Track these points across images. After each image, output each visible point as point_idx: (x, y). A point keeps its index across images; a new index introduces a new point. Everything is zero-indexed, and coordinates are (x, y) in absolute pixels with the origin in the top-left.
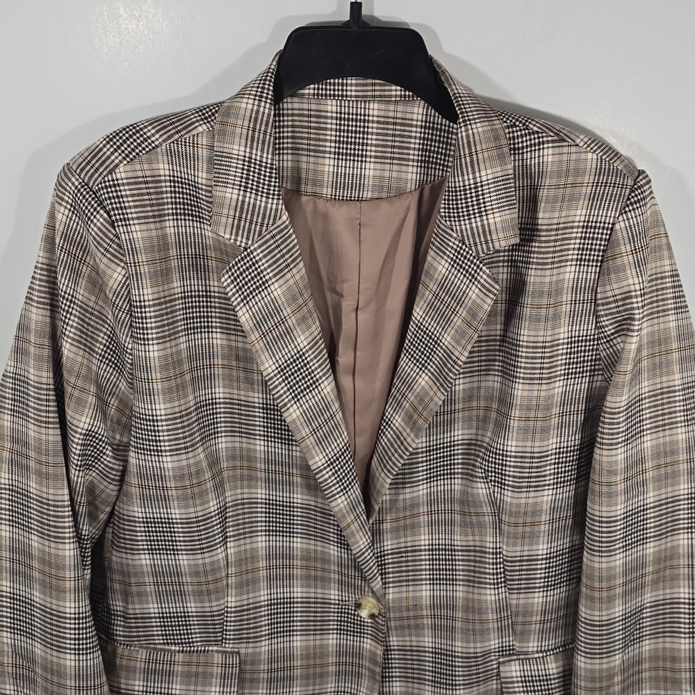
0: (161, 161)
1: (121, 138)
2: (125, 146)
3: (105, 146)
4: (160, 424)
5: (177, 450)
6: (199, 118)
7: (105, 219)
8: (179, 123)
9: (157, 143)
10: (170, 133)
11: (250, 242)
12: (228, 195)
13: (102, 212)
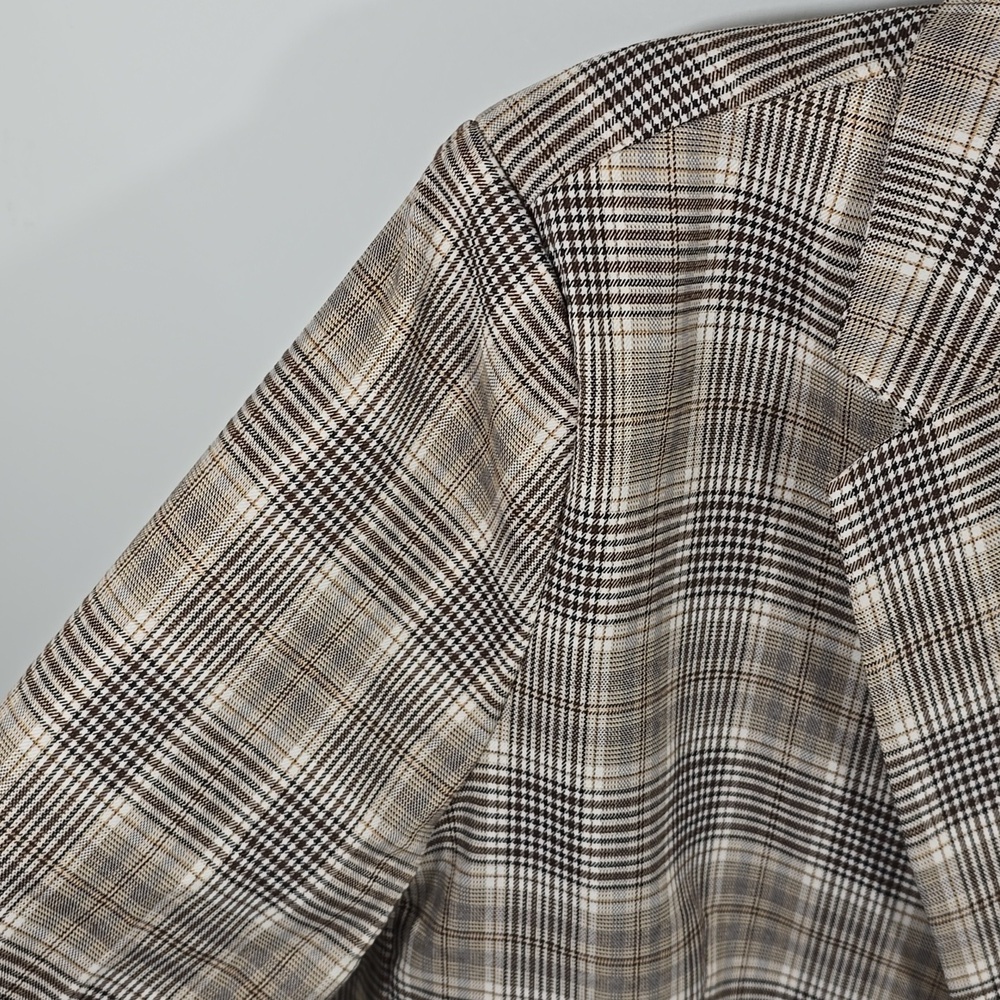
0: (724, 148)
1: (629, 71)
2: (638, 94)
3: (581, 88)
4: (587, 811)
5: (617, 876)
6: (860, 40)
7: (545, 290)
8: (799, 49)
9: (726, 97)
10: (768, 74)
11: (934, 407)
12: (907, 270)
13: (542, 268)
